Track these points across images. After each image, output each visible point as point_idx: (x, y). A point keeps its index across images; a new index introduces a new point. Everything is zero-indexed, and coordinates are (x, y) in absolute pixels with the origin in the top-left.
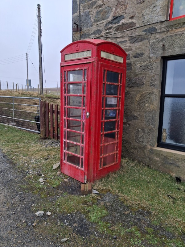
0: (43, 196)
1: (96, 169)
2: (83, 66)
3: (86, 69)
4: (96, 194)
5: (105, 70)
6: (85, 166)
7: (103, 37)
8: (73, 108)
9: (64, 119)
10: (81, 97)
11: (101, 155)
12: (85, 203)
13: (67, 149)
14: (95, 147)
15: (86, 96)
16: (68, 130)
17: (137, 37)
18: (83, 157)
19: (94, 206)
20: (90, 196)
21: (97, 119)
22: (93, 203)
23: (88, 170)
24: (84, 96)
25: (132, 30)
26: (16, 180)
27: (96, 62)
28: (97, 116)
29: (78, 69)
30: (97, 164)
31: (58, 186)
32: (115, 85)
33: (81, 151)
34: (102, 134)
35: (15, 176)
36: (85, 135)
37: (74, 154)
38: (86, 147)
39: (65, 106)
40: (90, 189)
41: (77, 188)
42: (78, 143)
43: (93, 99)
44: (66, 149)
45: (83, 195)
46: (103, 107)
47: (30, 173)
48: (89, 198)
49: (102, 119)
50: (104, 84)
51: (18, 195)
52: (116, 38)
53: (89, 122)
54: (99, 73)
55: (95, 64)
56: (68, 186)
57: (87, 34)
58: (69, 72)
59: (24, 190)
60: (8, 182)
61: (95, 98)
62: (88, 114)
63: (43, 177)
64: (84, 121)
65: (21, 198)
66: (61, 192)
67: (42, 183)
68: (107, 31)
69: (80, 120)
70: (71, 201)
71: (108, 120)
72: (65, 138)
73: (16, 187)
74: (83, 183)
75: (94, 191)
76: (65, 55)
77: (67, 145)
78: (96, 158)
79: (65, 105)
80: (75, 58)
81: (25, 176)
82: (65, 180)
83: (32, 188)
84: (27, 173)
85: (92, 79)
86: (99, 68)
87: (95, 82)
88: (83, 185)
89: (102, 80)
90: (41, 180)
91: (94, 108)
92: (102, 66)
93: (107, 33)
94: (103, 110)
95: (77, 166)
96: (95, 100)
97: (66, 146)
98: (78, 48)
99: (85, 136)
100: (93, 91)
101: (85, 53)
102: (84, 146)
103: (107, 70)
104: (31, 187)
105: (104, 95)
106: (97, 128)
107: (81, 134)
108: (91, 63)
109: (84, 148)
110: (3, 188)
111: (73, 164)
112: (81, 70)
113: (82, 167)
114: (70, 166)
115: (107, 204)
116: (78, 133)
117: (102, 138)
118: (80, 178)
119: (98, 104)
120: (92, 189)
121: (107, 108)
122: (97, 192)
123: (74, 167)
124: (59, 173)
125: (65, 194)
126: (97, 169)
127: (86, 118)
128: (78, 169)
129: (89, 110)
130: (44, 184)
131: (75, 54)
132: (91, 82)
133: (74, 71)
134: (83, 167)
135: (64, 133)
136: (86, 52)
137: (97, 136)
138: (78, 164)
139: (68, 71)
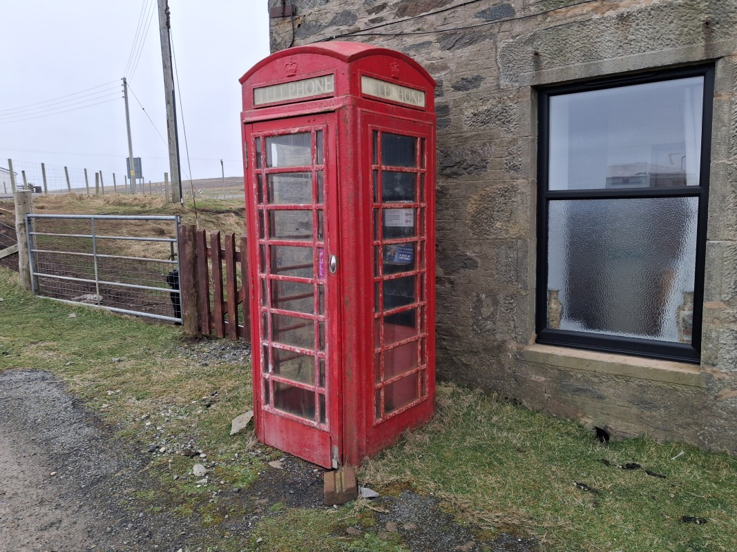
0: (208, 519)
1: (364, 425)
2: (312, 120)
3: (321, 131)
4: (370, 498)
5: (377, 132)
6: (330, 418)
7: (362, 33)
8: (289, 245)
9: (259, 279)
10: (310, 213)
11: (379, 378)
12: (340, 530)
13: (274, 369)
14: (359, 357)
15: (324, 208)
16: (274, 310)
17: (461, 31)
18: (325, 390)
19: (367, 535)
20: (353, 507)
21: (362, 273)
22: (365, 529)
23: (341, 429)
24: (319, 210)
25: (446, 13)
26: (120, 478)
27: (349, 108)
28: (362, 265)
29: (296, 130)
30: (367, 408)
31: (254, 486)
32: (406, 172)
33: (317, 373)
34: (378, 319)
35: (114, 463)
36: (326, 324)
37: (296, 383)
38: (331, 359)
39: (263, 240)
40: (353, 485)
41: (312, 485)
42: (307, 350)
43: (345, 217)
44: (270, 370)
45: (331, 506)
46: (375, 240)
47: (162, 450)
48: (350, 515)
49: (376, 273)
50: (376, 170)
51: (130, 525)
52: (399, 35)
53: (339, 285)
54: (359, 141)
55: (348, 114)
56: (284, 481)
57: (314, 24)
58: (268, 139)
59: (147, 506)
60: (92, 484)
61: (352, 213)
62: (333, 260)
63: (204, 460)
64: (324, 281)
65: (138, 534)
66: (264, 501)
67: (201, 478)
68: (373, 16)
69: (310, 280)
70: (296, 529)
71: (393, 276)
72: (265, 337)
73: (120, 498)
74: (328, 470)
75: (364, 490)
76: (254, 89)
77: (273, 357)
78: (364, 390)
79: (262, 236)
80: (286, 98)
81: (145, 461)
82: (270, 463)
83: (171, 498)
84: (151, 451)
85: (339, 157)
86: (359, 126)
87: (348, 167)
88: (328, 477)
89: (370, 160)
90: (198, 469)
91: (352, 244)
92: (367, 119)
93: (373, 21)
94: (376, 247)
95: (307, 420)
96: (352, 219)
97: (270, 361)
98: (294, 67)
99: (327, 327)
100: (344, 194)
101: (315, 83)
102: (327, 357)
103: (382, 132)
104: (169, 493)
105: (376, 204)
106: (363, 301)
107: (315, 322)
108: (334, 111)
109: (327, 363)
110: (81, 506)
111: (294, 413)
112: (306, 132)
113: (322, 420)
114: (287, 420)
115: (406, 527)
116: (305, 318)
117: (379, 330)
118: (317, 456)
119: (361, 231)
120: (357, 485)
121: (388, 241)
122: (373, 493)
123: (297, 422)
124: (251, 443)
125: (277, 506)
126: (369, 422)
127: (329, 274)
128: (311, 428)
129: (335, 249)
130: (209, 481)
131: (285, 85)
132: (338, 168)
133: (283, 137)
134: (327, 420)
135: (261, 322)
136: (317, 80)
137: (363, 324)
138: (311, 413)
139: (265, 137)
